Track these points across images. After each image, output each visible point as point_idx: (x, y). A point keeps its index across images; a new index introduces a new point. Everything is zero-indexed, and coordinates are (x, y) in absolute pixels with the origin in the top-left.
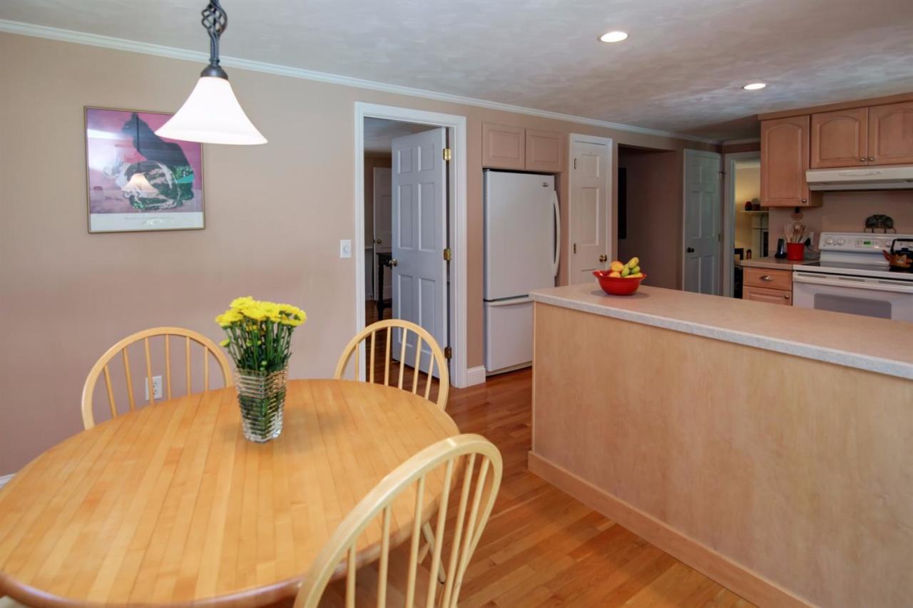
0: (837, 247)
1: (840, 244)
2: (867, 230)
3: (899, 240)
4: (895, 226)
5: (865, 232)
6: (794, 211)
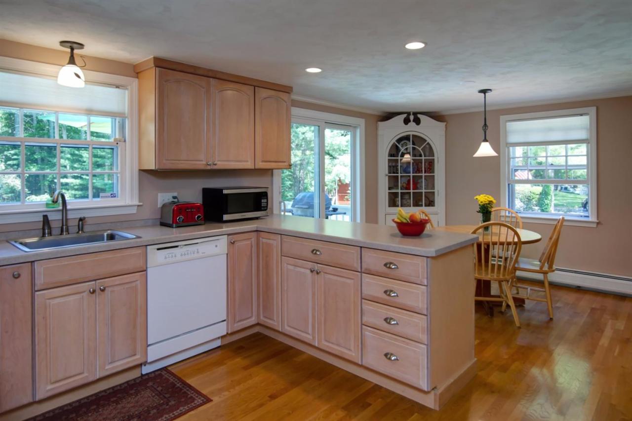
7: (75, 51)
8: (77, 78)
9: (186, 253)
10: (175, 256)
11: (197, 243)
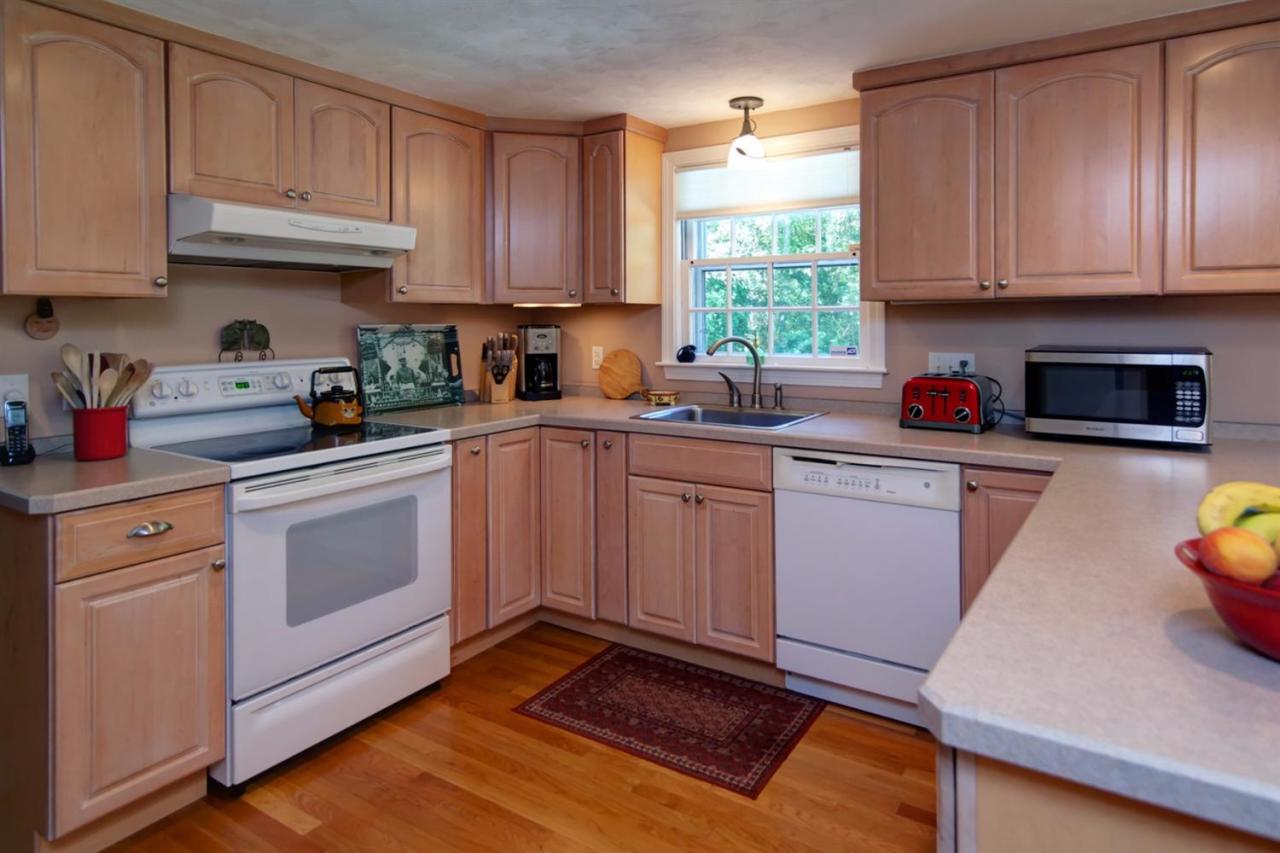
0: (183, 404)
4: (273, 344)
5: (219, 360)
7: (751, 112)
8: (740, 155)
9: (850, 481)
10: (826, 481)
11: (879, 467)
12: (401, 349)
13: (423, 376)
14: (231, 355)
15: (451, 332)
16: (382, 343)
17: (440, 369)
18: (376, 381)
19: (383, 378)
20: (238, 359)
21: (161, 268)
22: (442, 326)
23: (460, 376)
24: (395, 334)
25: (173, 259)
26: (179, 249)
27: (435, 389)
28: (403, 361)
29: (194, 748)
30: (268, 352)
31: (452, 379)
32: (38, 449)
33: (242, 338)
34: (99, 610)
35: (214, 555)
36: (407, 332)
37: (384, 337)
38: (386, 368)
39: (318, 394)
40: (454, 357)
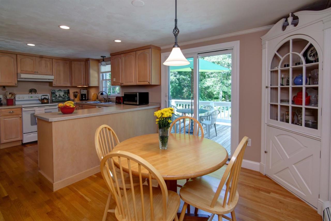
0: (22, 99)
1: (23, 98)
2: (30, 93)
3: (43, 95)
4: (37, 92)
5: (29, 94)
6: (3, 87)
12: (59, 93)
13: (63, 97)
14: (31, 93)
15: (68, 91)
16: (56, 92)
17: (67, 96)
18: (55, 97)
19: (56, 97)
20: (32, 94)
21: (16, 82)
22: (67, 90)
23: (70, 97)
24: (58, 91)
25: (18, 81)
26: (19, 80)
27: (65, 99)
28: (60, 95)
29: (18, 138)
30: (36, 93)
31: (69, 97)
32: (3, 104)
33: (32, 91)
34: (6, 120)
35: (20, 116)
36: (60, 90)
37: (56, 91)
38: (56, 95)
39: (42, 99)
40: (69, 94)
